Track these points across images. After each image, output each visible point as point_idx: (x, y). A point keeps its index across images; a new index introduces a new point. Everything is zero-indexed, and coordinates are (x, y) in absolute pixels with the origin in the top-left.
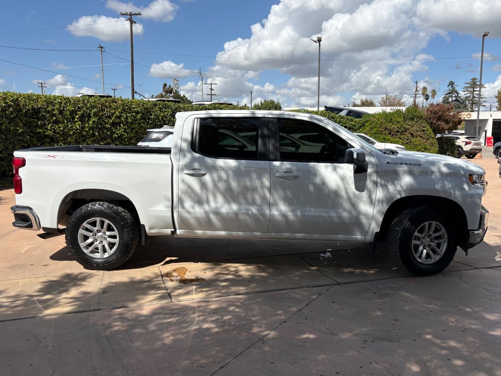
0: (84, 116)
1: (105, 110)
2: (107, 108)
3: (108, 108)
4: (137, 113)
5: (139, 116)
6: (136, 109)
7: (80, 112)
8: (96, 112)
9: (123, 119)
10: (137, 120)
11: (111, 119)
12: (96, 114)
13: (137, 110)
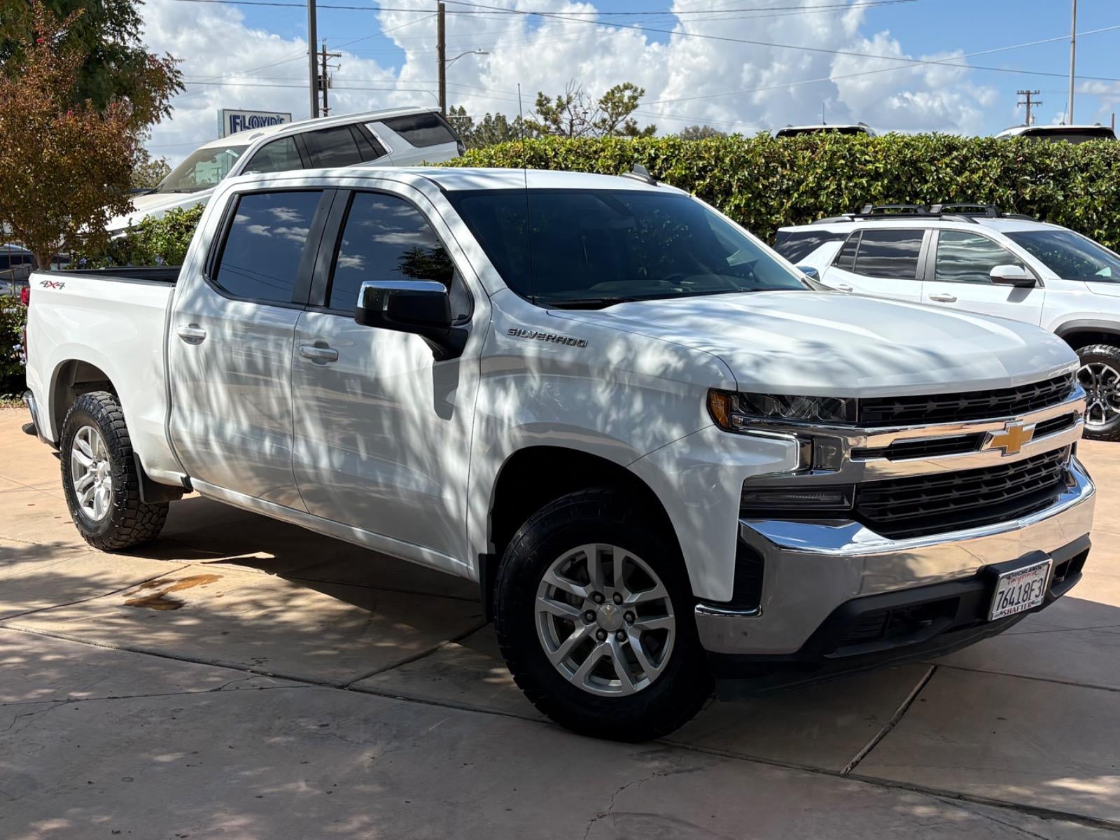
0: (715, 192)
1: (777, 172)
2: (782, 167)
3: (788, 166)
4: (876, 176)
5: (878, 187)
6: (870, 166)
7: (702, 182)
8: (746, 179)
9: (823, 198)
10: (874, 198)
11: (789, 196)
12: (745, 186)
13: (876, 167)
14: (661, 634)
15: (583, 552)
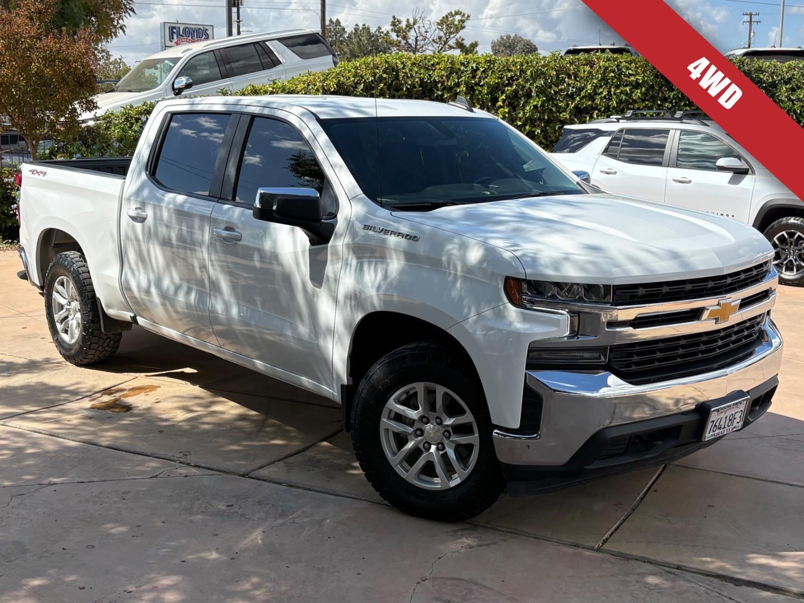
0: (519, 96)
1: (565, 82)
2: (568, 78)
3: (573, 77)
4: (637, 85)
5: (637, 94)
6: (632, 78)
7: (510, 88)
8: (542, 86)
9: (598, 101)
10: (635, 101)
11: (573, 99)
12: (541, 91)
13: (637, 79)
14: (470, 447)
15: (414, 388)
